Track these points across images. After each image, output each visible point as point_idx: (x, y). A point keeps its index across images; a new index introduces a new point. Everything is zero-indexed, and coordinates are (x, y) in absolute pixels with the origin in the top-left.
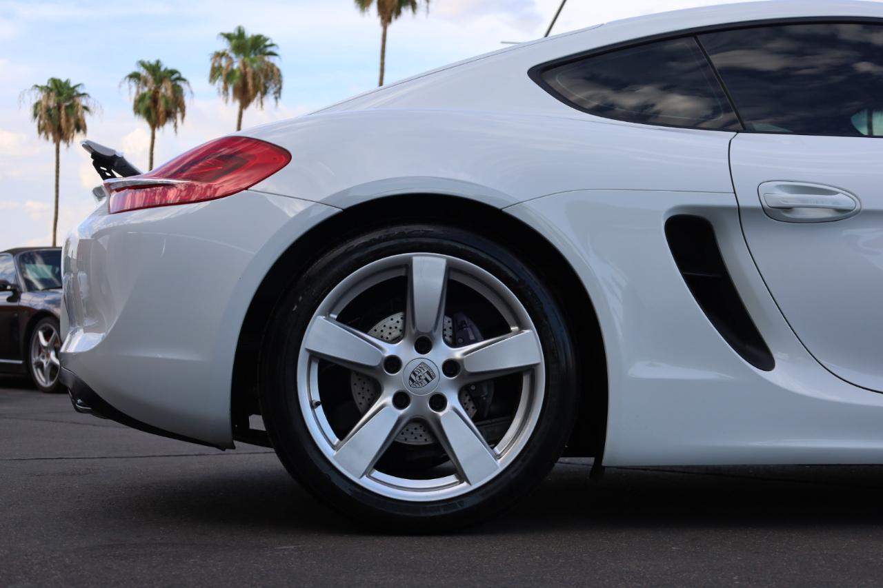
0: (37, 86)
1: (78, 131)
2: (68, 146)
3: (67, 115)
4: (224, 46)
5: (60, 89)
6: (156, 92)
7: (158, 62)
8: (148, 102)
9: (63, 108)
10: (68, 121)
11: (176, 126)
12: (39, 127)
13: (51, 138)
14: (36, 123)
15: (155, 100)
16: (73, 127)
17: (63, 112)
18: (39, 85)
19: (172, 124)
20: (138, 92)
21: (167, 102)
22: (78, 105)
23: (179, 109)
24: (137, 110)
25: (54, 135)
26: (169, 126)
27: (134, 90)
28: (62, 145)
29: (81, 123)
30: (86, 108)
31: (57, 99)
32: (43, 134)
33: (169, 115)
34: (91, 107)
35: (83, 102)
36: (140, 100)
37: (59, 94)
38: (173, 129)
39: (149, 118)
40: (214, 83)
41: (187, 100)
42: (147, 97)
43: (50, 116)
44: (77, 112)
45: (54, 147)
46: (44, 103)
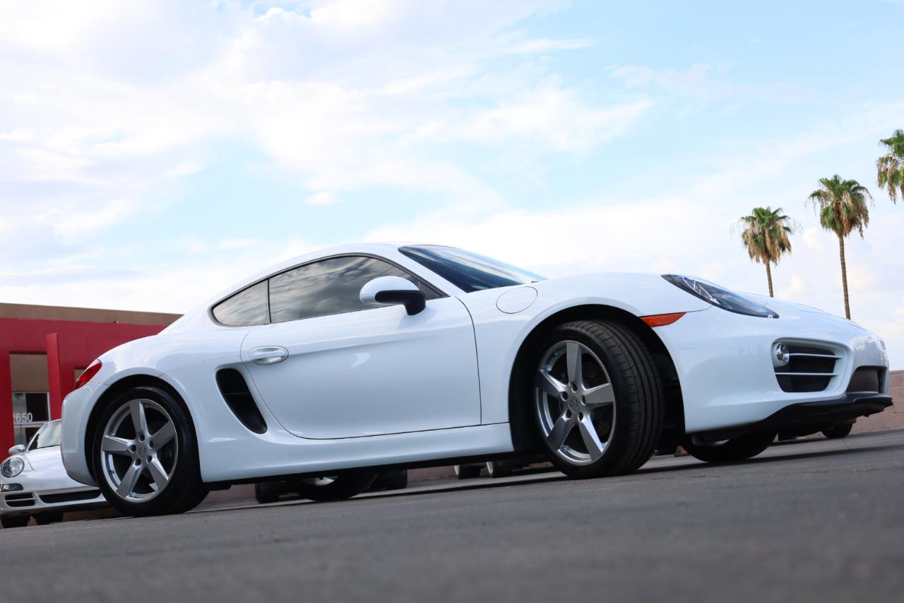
0: (743, 218)
1: (783, 250)
2: (776, 264)
3: (771, 238)
4: (887, 151)
5: (762, 216)
6: (837, 204)
7: (836, 177)
8: (831, 215)
9: (767, 232)
10: (772, 243)
11: (861, 230)
12: (750, 252)
13: (761, 259)
14: (747, 250)
15: (838, 212)
16: (777, 247)
17: (767, 236)
18: (745, 216)
19: (858, 229)
20: (822, 206)
21: (848, 211)
22: (779, 227)
23: (862, 215)
24: (823, 223)
25: (763, 257)
26: (855, 232)
27: (818, 205)
28: (772, 264)
29: (785, 242)
30: (787, 229)
31: (760, 226)
32: (754, 258)
33: (853, 222)
34: (791, 226)
35: (784, 223)
36: (825, 213)
37: (762, 221)
38: (859, 234)
39: (835, 228)
40: (883, 187)
41: (868, 203)
42: (830, 210)
43: (757, 241)
44: (780, 233)
45: (765, 267)
46: (750, 232)
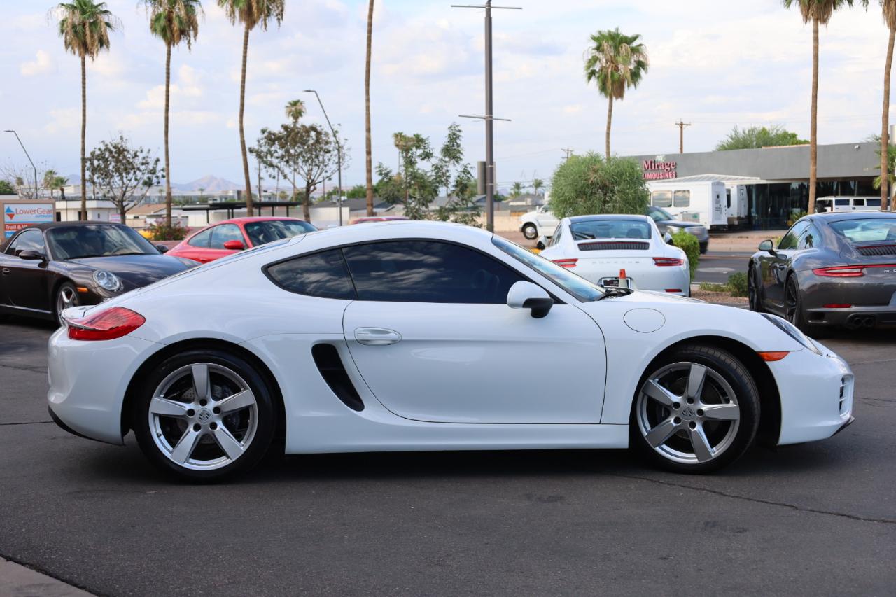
0: (63, 5)
1: (102, 45)
2: (93, 60)
3: (91, 32)
5: (84, 7)
6: (170, 12)
8: (163, 22)
9: (87, 25)
10: (92, 37)
11: (189, 43)
12: (66, 42)
13: (77, 52)
14: (63, 39)
15: (170, 20)
16: (97, 42)
17: (87, 29)
18: (65, 3)
19: (186, 41)
20: (154, 11)
21: (181, 22)
22: (101, 22)
23: (191, 28)
24: (153, 29)
25: (79, 49)
26: (183, 44)
27: (151, 9)
28: (88, 59)
29: (105, 39)
30: (108, 25)
31: (82, 17)
32: (70, 48)
33: (183, 33)
34: (112, 23)
35: (105, 18)
36: (157, 19)
37: (84, 12)
38: (187, 46)
39: (165, 37)
40: (222, 6)
41: (199, 18)
42: (162, 16)
43: (76, 32)
44: (100, 29)
45: (79, 60)
46: (70, 21)
